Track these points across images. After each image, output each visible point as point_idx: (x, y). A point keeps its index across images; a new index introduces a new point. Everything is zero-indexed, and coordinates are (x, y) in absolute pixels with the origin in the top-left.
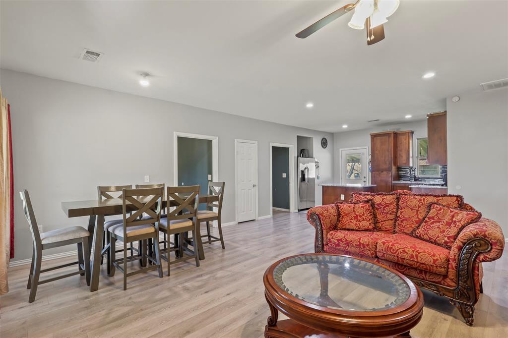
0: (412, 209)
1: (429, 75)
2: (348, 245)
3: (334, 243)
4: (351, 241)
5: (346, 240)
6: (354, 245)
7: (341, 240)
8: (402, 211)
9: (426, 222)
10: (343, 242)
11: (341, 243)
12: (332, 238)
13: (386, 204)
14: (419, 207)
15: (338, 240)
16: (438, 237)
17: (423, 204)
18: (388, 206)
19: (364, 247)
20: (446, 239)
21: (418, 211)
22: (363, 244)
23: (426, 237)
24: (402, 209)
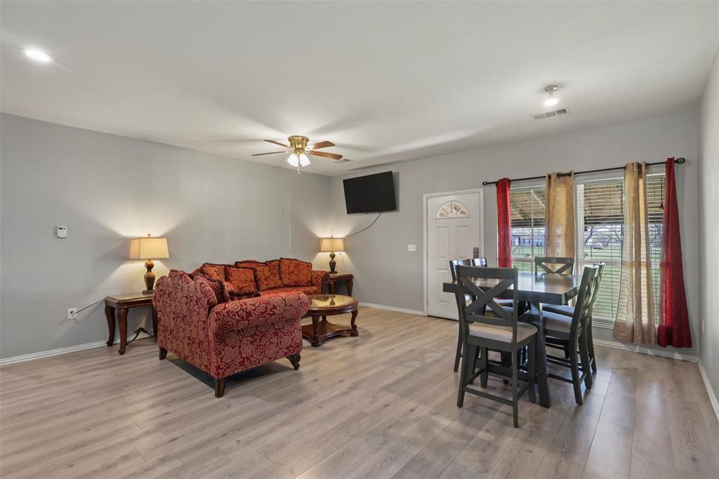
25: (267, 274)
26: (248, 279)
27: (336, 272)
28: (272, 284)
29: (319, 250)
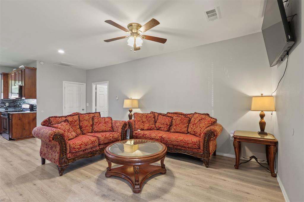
0: (87, 121)
1: (61, 52)
2: (86, 145)
3: (78, 148)
4: (87, 142)
5: (85, 143)
6: (90, 144)
7: (82, 144)
8: (82, 122)
9: (95, 125)
10: (83, 145)
11: (82, 146)
12: (76, 146)
13: (75, 120)
14: (89, 119)
15: (80, 145)
16: (106, 129)
17: (90, 118)
18: (76, 121)
19: (94, 142)
20: (109, 128)
21: (89, 121)
22: (94, 141)
23: (100, 131)
24: (82, 121)
25: (178, 122)
26: (165, 123)
27: (266, 134)
28: (178, 129)
29: (250, 109)
